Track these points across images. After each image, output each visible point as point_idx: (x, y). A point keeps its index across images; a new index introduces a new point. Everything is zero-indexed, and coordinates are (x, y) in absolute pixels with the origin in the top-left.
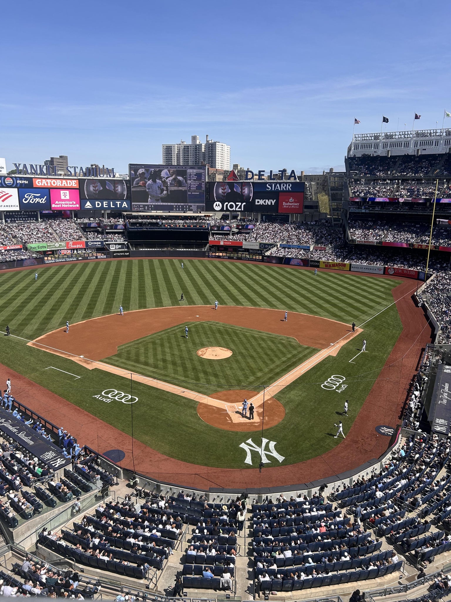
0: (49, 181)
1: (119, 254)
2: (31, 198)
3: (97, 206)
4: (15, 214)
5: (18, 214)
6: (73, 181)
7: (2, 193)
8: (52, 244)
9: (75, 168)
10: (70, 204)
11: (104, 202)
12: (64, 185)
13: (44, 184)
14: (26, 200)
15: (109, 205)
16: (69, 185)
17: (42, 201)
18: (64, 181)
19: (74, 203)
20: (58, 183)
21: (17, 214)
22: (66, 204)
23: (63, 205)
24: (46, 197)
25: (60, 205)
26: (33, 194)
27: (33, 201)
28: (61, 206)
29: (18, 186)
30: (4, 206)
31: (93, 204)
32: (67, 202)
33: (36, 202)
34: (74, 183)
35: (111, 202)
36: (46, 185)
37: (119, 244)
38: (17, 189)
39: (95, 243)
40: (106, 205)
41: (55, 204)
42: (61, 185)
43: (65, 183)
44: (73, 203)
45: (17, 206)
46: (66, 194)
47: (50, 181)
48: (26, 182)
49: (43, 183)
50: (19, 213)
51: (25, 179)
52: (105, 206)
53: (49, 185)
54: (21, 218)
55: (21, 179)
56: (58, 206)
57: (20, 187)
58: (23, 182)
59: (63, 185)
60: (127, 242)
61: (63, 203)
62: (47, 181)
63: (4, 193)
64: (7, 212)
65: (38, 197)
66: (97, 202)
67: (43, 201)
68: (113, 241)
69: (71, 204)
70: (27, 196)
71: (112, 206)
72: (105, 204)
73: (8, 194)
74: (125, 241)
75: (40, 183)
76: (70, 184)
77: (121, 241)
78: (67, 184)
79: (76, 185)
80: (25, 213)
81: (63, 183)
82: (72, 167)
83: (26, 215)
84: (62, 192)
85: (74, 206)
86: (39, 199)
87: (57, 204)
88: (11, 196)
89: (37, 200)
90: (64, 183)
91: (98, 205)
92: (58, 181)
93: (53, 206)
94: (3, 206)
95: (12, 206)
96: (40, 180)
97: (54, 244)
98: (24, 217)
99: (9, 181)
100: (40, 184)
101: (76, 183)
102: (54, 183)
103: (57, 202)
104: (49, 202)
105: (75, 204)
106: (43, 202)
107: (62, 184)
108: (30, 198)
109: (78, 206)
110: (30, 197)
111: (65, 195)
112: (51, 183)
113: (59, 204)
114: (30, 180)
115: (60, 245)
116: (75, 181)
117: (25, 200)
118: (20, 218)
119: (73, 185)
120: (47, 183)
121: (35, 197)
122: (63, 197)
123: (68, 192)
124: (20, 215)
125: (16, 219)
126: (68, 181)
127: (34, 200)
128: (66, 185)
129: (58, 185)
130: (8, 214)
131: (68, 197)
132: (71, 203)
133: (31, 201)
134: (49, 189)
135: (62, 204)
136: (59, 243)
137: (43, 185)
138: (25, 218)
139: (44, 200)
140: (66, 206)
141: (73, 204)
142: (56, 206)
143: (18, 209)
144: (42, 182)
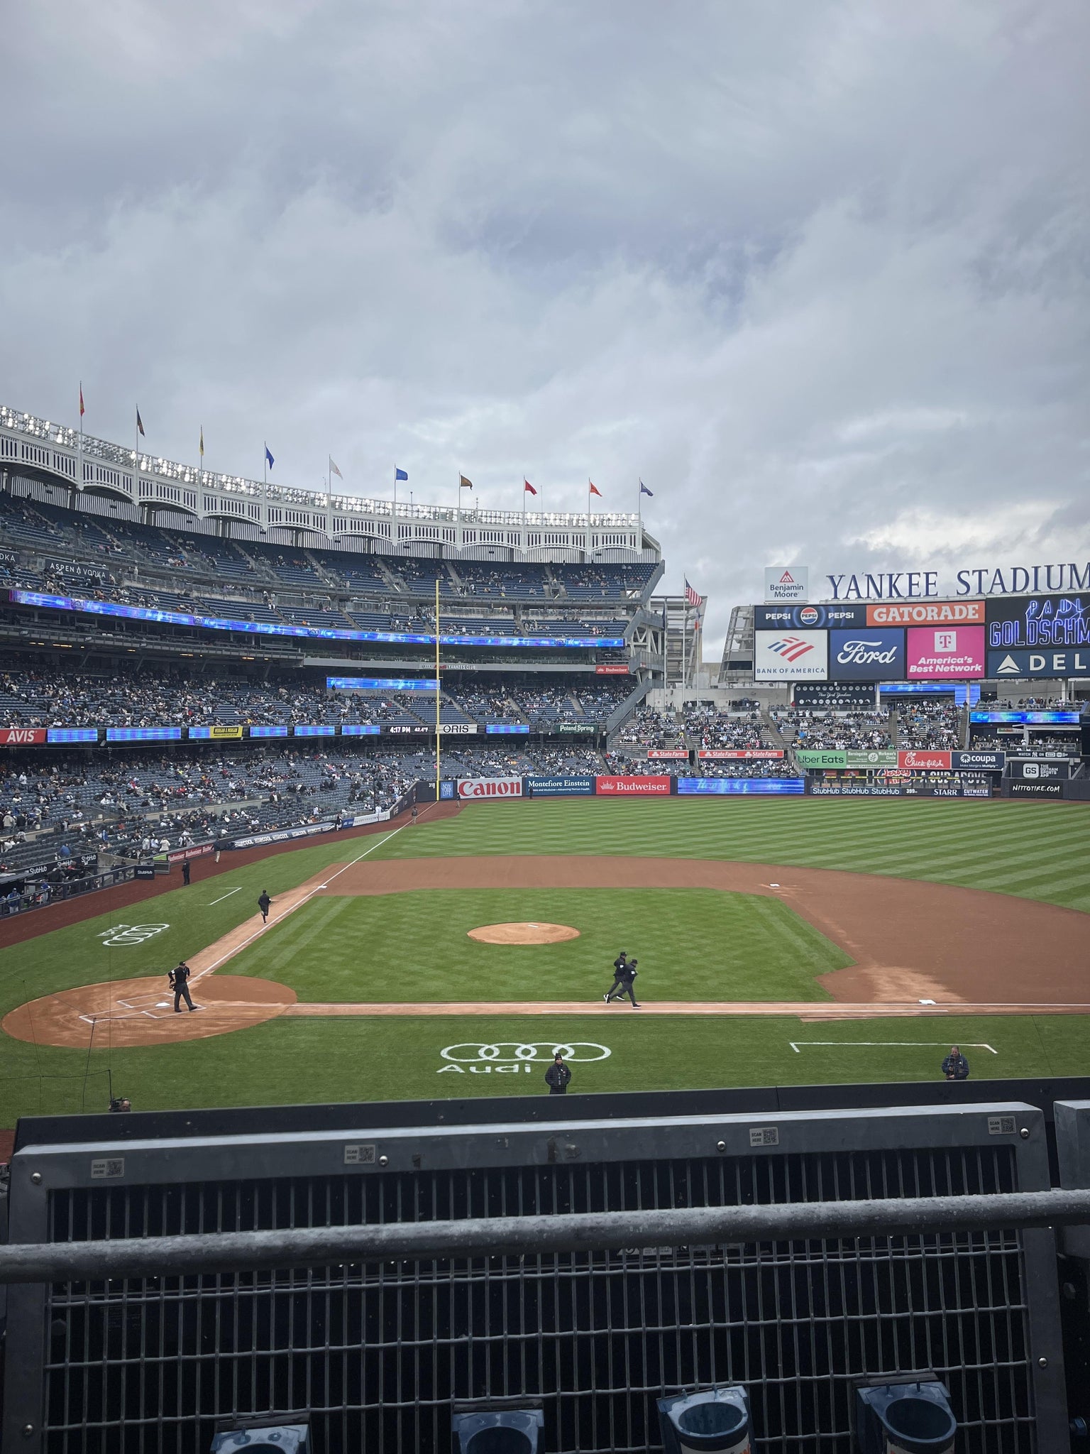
0: (906, 610)
1: (1028, 788)
2: (857, 653)
3: (1032, 668)
4: (821, 691)
5: (828, 691)
6: (970, 607)
7: (791, 642)
8: (860, 755)
9: (980, 572)
10: (957, 665)
11: (1056, 657)
12: (946, 616)
13: (894, 618)
14: (846, 655)
15: (1069, 662)
16: (957, 617)
17: (884, 658)
18: (946, 608)
19: (970, 660)
20: (930, 614)
21: (825, 689)
22: (946, 665)
23: (938, 666)
24: (895, 648)
25: (931, 667)
26: (862, 643)
27: (861, 658)
28: (934, 669)
29: (830, 625)
30: (793, 671)
31: (1022, 664)
32: (949, 660)
33: (868, 662)
34: (971, 612)
35: (1077, 656)
36: (898, 619)
37: (1052, 764)
38: (825, 632)
39: (980, 758)
40: (1059, 665)
41: (918, 666)
42: (936, 618)
43: (949, 613)
44: (965, 661)
45: (823, 670)
46: (948, 638)
47: (910, 609)
48: (850, 615)
49: (891, 615)
50: (831, 689)
51: (849, 607)
52: (1056, 667)
53: (906, 618)
54: (835, 698)
55: (838, 608)
56: (925, 669)
57: (833, 628)
58: (842, 615)
59: (942, 618)
60: (1078, 760)
61: (940, 661)
62: (901, 610)
63: (796, 643)
64: (801, 684)
65: (874, 649)
66: (1032, 658)
67: (887, 658)
68: (1035, 754)
69: (961, 665)
70: (848, 647)
71: (1077, 667)
72: (1056, 662)
73: (804, 643)
74: (1071, 755)
75: (884, 616)
76: (961, 614)
77: (1060, 754)
78: (954, 615)
79: (977, 616)
80: (844, 689)
81: (943, 613)
82: (974, 571)
83: (848, 691)
84: (937, 635)
85: (967, 669)
86: (877, 653)
87: (923, 665)
88: (811, 647)
89: (873, 655)
90: (946, 614)
91: (1037, 663)
92: (929, 609)
93: (913, 669)
94: (789, 671)
95: (809, 670)
96: (884, 610)
97: (866, 754)
98: (840, 698)
99: (809, 616)
100: (884, 619)
101: (977, 611)
102: (919, 614)
103: (923, 661)
104: (903, 660)
105: (970, 665)
106: (887, 661)
107: (939, 616)
108: (854, 652)
109: (978, 668)
110: (856, 650)
111: (945, 641)
112: (910, 615)
113: (928, 665)
114: (860, 609)
115: (881, 758)
116: (976, 607)
117: (843, 658)
118: (831, 699)
119: (970, 617)
120: (902, 615)
121: (868, 649)
122: (939, 648)
123: (953, 634)
124: (832, 692)
125: (821, 702)
126: (957, 608)
127: (866, 656)
128: (950, 617)
129: (929, 618)
130: (805, 689)
131: (952, 647)
132: (961, 660)
133: (857, 660)
134: (905, 628)
135: (934, 666)
136: (880, 753)
137: (890, 619)
138: (844, 698)
139: (889, 655)
140: (946, 669)
141: (965, 664)
142: (919, 670)
143: (824, 677)
144: (888, 613)
